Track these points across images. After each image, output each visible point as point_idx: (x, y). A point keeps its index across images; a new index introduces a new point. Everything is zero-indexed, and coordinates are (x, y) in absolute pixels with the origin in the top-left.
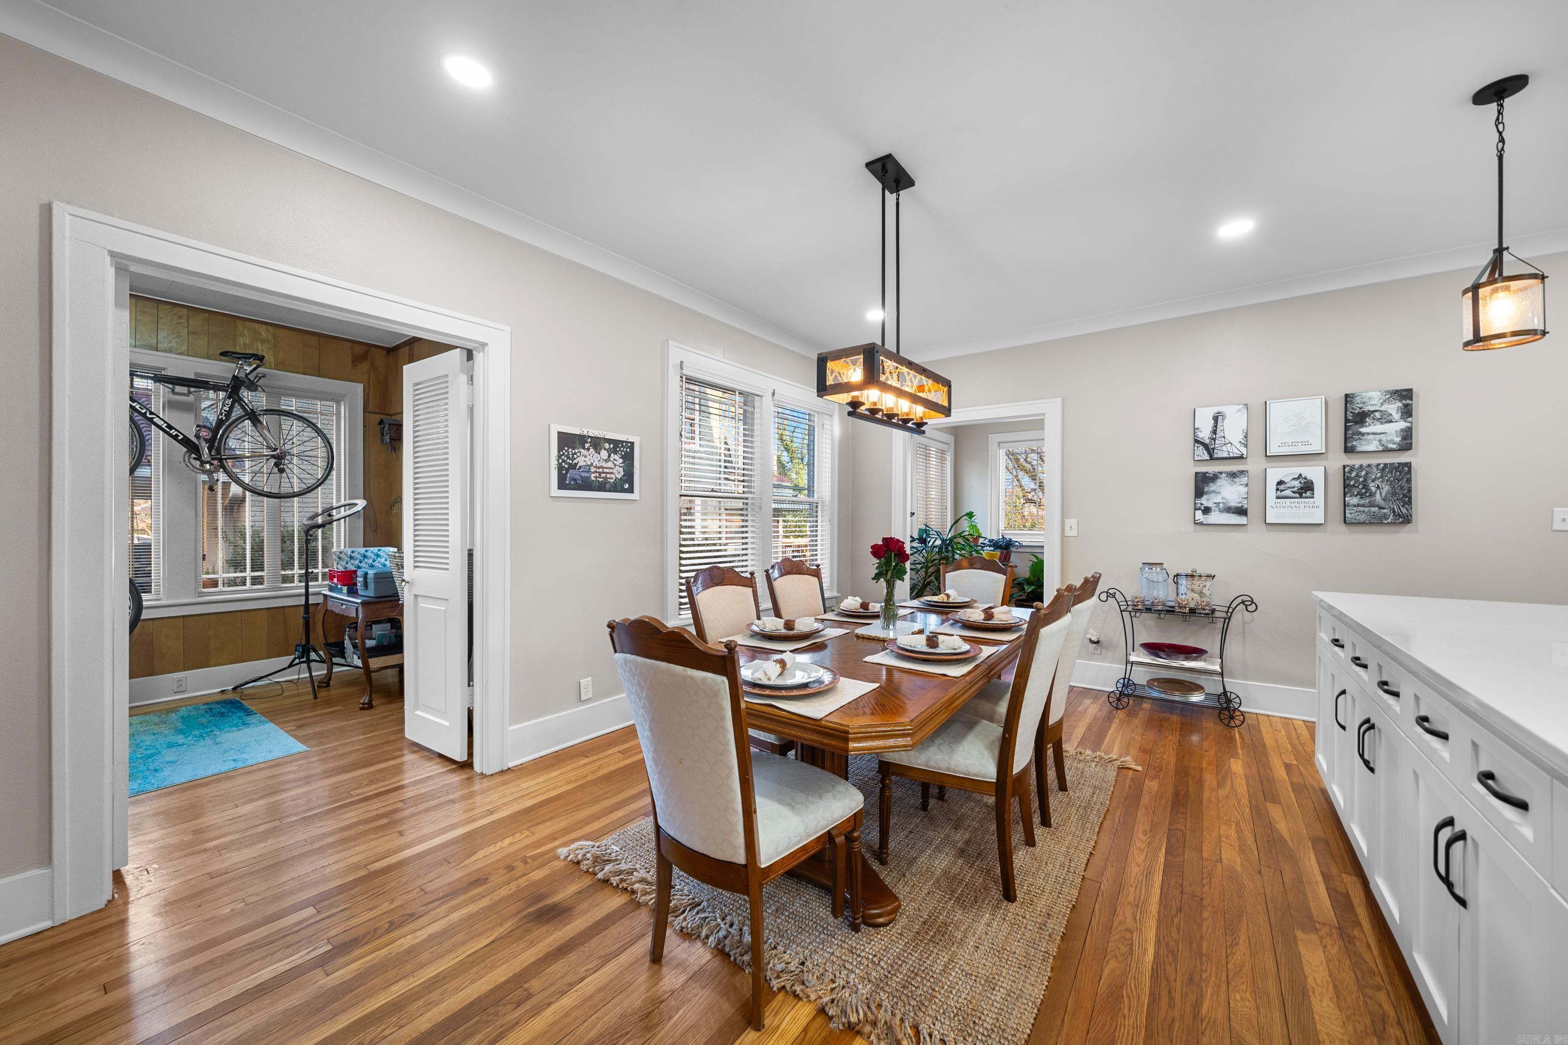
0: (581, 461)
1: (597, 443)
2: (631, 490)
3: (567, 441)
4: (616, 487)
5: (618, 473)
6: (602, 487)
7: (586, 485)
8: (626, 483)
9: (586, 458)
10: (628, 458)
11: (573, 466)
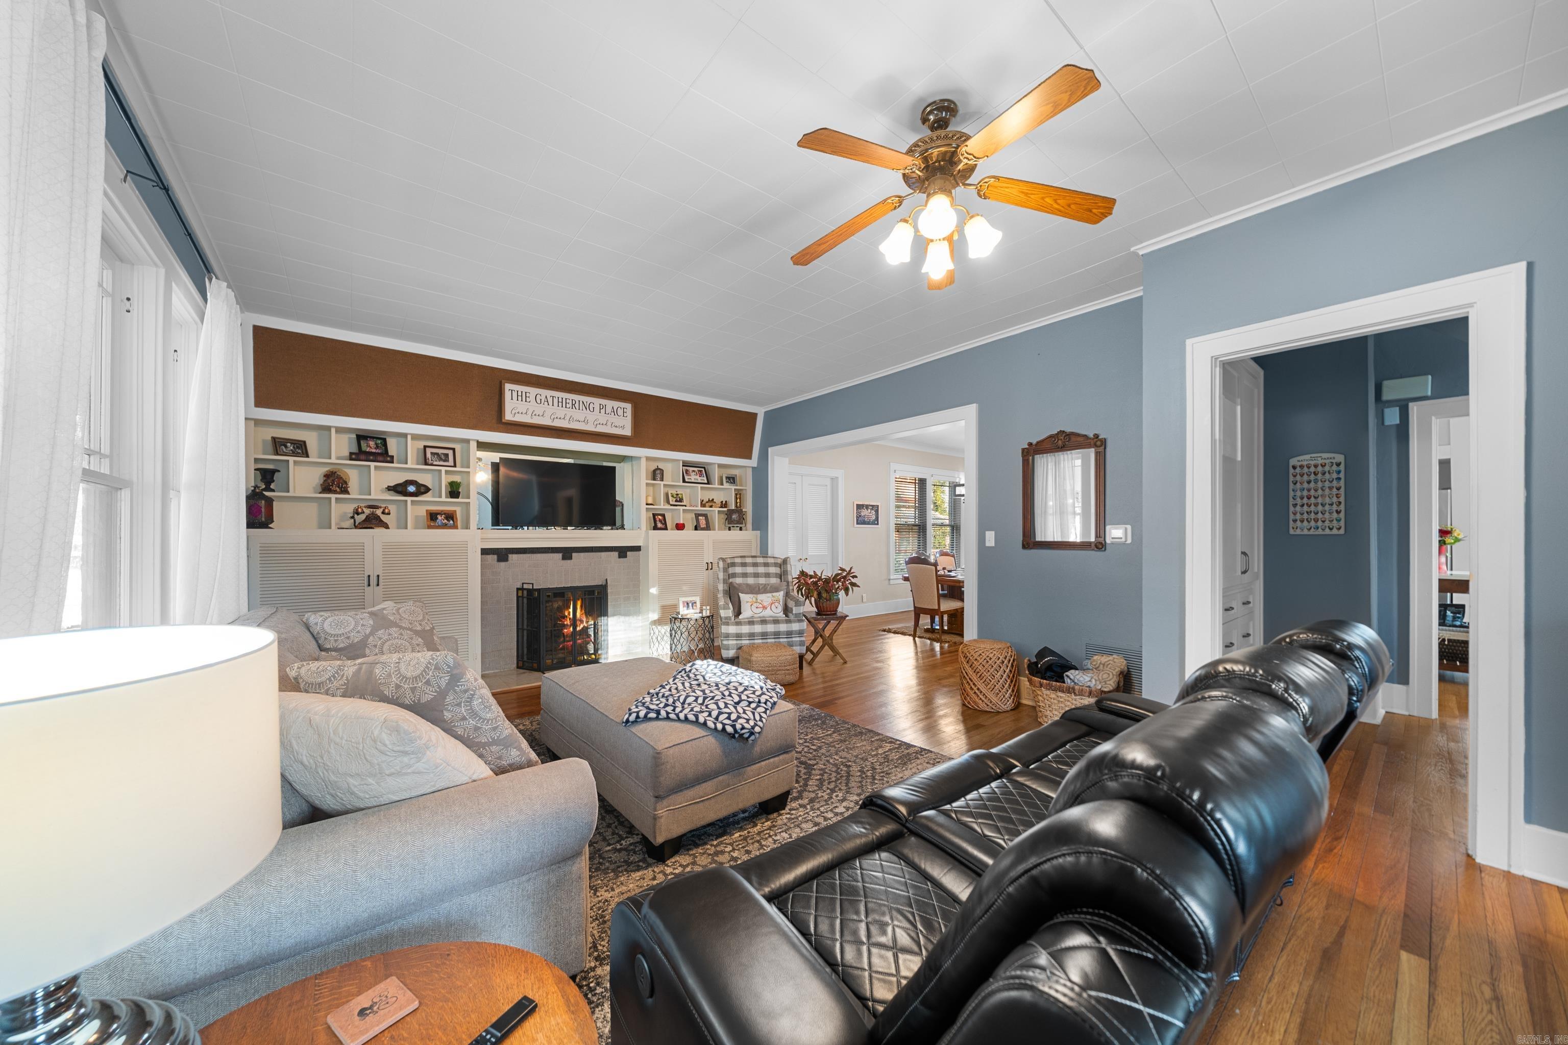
0: (863, 514)
1: (867, 507)
2: (878, 524)
3: (859, 507)
4: (873, 523)
5: (874, 517)
6: (868, 524)
7: (864, 523)
8: (876, 522)
9: (864, 512)
10: (877, 512)
11: (860, 516)
